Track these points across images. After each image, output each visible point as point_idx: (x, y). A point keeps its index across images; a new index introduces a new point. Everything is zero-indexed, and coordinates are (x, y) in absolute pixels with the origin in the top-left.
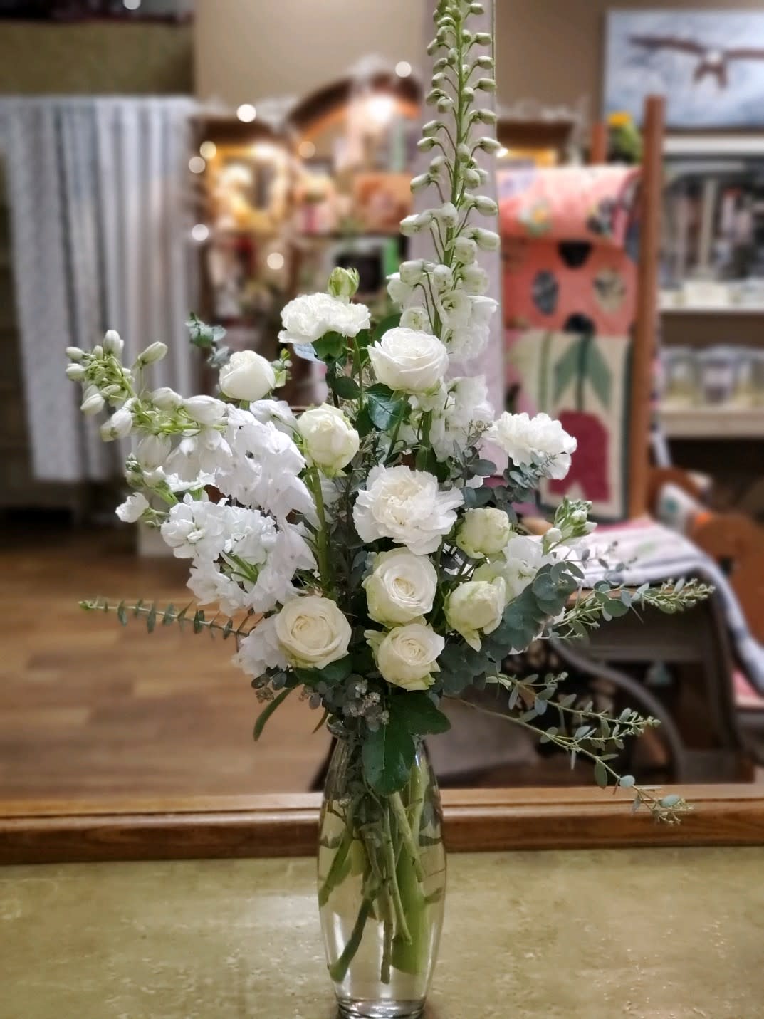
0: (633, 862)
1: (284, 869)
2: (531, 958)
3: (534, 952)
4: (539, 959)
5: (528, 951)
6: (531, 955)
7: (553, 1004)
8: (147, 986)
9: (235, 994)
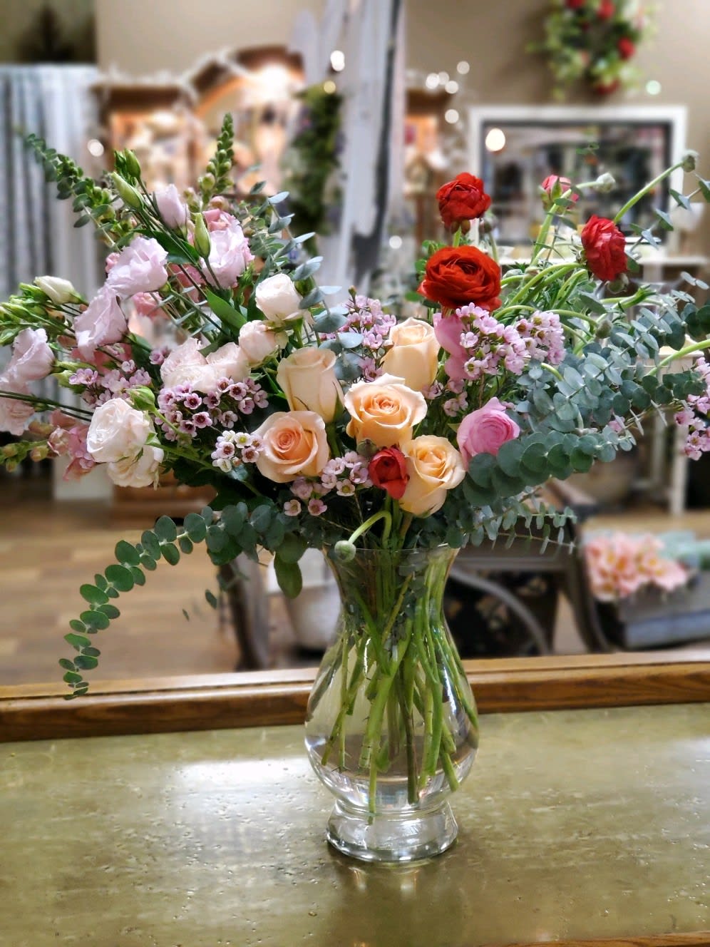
0: (569, 721)
1: (258, 737)
2: (489, 801)
3: (492, 796)
4: (496, 801)
5: (486, 795)
6: (488, 798)
7: (514, 835)
8: (150, 835)
9: (230, 838)
